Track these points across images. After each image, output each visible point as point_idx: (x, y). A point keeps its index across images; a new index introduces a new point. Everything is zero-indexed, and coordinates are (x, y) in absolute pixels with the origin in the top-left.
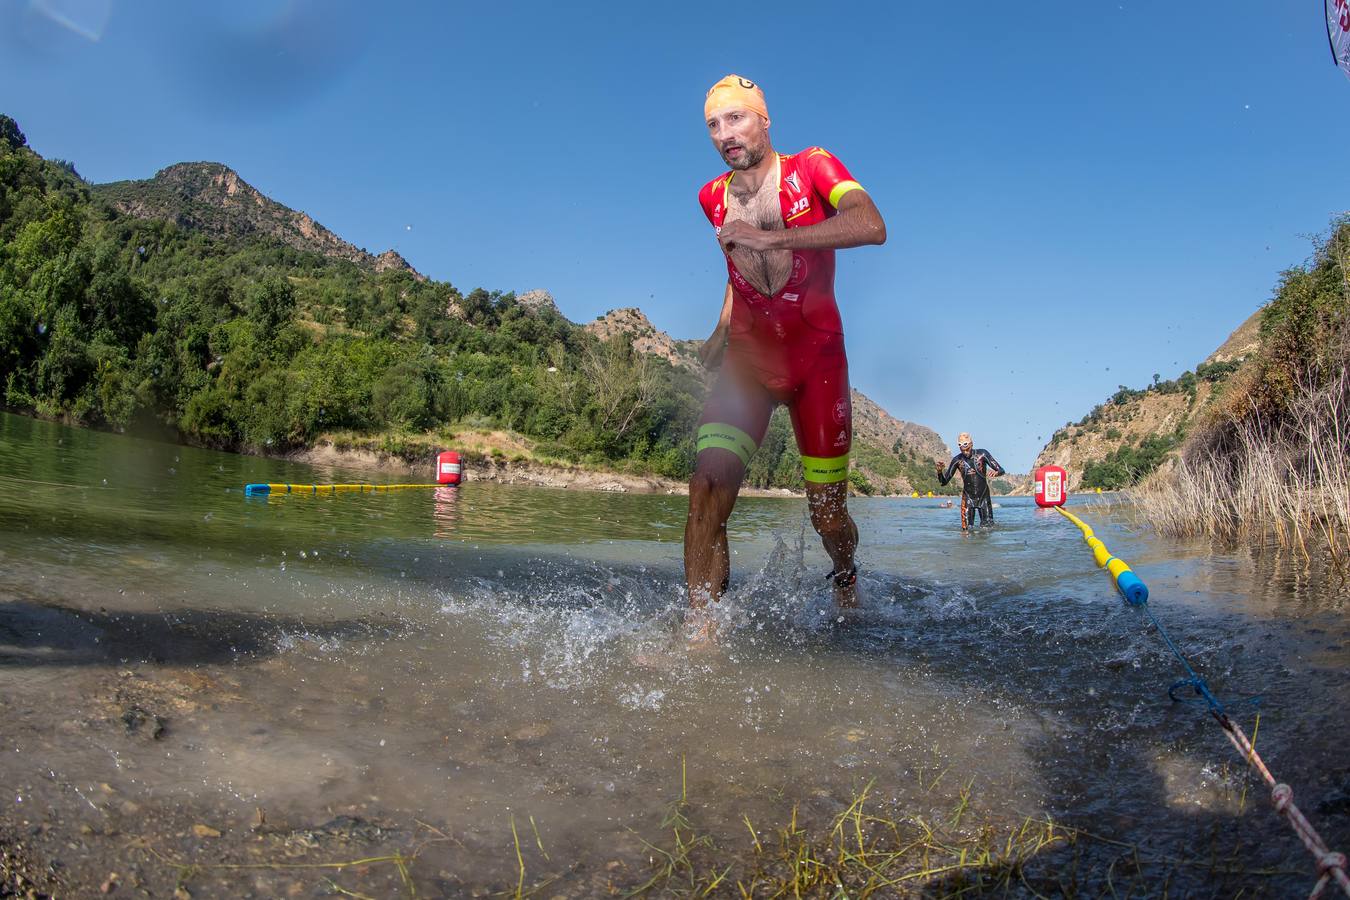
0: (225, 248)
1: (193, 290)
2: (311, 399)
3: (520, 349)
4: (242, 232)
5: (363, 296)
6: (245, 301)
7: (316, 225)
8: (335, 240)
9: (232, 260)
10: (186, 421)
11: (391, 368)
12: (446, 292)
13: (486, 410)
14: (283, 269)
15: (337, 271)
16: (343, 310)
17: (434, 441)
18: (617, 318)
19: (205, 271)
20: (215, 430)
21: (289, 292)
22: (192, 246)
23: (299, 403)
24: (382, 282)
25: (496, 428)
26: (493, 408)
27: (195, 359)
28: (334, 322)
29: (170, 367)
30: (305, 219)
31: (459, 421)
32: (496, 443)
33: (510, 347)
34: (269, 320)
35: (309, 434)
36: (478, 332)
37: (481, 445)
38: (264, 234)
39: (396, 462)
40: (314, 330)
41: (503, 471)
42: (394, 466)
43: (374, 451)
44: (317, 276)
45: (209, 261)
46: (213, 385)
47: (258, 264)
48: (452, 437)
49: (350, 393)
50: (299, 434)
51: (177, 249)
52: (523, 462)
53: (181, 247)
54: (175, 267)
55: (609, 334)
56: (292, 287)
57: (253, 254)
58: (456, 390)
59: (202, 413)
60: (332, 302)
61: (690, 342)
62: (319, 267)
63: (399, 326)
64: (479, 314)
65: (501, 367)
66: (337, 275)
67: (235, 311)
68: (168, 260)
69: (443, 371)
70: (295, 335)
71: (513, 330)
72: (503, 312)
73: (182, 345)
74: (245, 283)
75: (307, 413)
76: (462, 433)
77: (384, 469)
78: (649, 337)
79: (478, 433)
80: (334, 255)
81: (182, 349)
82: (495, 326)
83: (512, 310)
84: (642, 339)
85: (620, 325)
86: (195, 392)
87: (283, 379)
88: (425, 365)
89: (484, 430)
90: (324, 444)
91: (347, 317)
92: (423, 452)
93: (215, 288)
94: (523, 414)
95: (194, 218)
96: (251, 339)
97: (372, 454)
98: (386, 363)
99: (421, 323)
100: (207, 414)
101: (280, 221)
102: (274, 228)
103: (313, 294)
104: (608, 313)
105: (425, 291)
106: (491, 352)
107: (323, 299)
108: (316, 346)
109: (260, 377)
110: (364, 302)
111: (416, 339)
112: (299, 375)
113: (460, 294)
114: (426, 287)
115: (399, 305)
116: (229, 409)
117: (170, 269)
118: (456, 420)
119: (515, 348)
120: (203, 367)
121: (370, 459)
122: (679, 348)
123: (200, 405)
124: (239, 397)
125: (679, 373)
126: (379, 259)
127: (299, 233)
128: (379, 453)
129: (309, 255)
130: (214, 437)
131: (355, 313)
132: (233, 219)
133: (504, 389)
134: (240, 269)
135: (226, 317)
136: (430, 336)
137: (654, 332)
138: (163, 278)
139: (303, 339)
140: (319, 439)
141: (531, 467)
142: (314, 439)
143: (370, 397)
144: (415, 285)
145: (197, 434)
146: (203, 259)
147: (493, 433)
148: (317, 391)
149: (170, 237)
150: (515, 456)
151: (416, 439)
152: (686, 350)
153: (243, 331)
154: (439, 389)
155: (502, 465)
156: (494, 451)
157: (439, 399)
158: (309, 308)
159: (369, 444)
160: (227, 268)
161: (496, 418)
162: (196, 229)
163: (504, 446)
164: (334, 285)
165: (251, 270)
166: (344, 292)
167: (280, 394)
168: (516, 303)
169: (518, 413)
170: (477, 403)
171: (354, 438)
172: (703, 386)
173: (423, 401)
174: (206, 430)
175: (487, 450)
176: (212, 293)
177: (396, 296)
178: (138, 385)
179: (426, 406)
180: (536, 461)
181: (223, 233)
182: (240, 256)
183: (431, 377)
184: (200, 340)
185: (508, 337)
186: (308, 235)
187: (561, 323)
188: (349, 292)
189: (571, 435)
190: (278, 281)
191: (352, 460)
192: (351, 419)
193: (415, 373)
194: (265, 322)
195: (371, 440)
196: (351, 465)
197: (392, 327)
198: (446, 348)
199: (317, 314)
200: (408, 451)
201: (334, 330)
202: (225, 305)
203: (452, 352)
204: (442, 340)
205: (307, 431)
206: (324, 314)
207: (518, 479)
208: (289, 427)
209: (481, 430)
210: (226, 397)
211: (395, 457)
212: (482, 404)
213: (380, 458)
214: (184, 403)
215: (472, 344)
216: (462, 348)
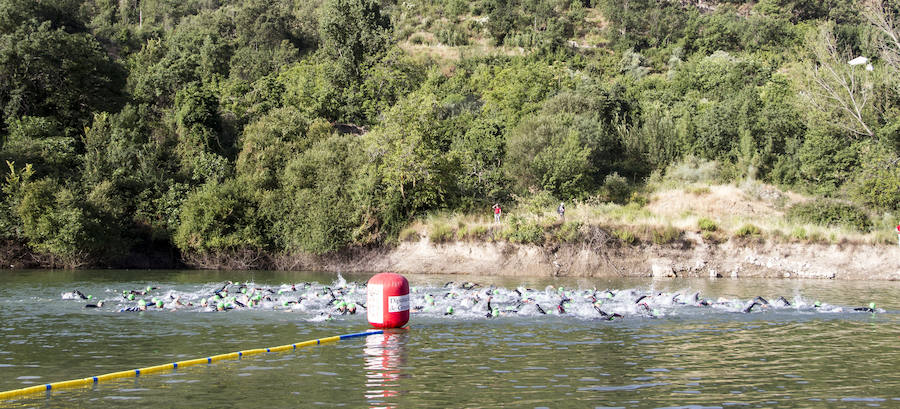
2: (388, 172)
10: (184, 233)
11: (549, 102)
13: (711, 151)
16: (484, 19)
17: (589, 217)
20: (232, 239)
23: (370, 182)
25: (725, 178)
26: (722, 146)
31: (664, 172)
34: (349, 54)
35: (388, 228)
37: (684, 213)
39: (531, 253)
40: (438, 58)
41: (719, 254)
43: (494, 242)
50: (372, 230)
52: (755, 237)
59: (208, 217)
60: (464, 9)
65: (754, 70)
70: (397, 72)
75: (384, 195)
76: (663, 194)
79: (688, 192)
87: (344, 147)
88: (608, 89)
89: (701, 186)
90: (413, 238)
91: (492, 28)
97: (488, 246)
98: (541, 95)
99: (616, 19)
100: (218, 217)
106: (742, 48)
116: (255, 205)
118: (656, 173)
119: (784, 35)
120: (214, 146)
121: (485, 256)
123: (202, 206)
124: (272, 184)
128: (502, 243)
130: (230, 248)
135: (286, 61)
136: (632, 38)
139: (415, 75)
140: (405, 232)
141: (769, 244)
142: (397, 233)
143: (502, 154)
145: (201, 250)
148: (394, 159)
150: (738, 227)
155: (717, 243)
157: (628, 140)
158: (429, 24)
159: (486, 233)
161: (727, 161)
169: (767, 149)
171: (461, 226)
174: (215, 241)
175: (689, 223)
176: (260, 28)
180: (782, 233)
185: (772, 18)
189: (862, 179)
194: (344, 59)
195: (489, 225)
197: (568, 32)
198: (663, 51)
199: (442, 32)
200: (548, 236)
201: (473, 51)
202: (285, 42)
203: (674, 59)
204: (654, 40)
205: (386, 222)
206: (452, 30)
207: (746, 266)
208: (354, 219)
209: (698, 186)
210: (250, 188)
211: (527, 248)
212: (701, 142)
213: (504, 252)
214: (177, 206)
215: (706, 40)
216: (689, 49)
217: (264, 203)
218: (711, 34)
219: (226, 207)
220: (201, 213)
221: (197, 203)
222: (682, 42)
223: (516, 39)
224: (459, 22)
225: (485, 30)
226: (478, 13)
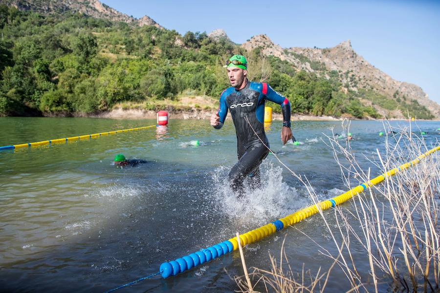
0: (53, 20)
1: (37, 42)
2: (108, 89)
3: (210, 58)
4: (62, 11)
5: (133, 40)
6: (71, 46)
7: (104, 5)
8: (116, 12)
9: (59, 26)
10: (43, 106)
11: (149, 72)
12: (173, 35)
13: (194, 88)
14: (89, 29)
15: (119, 28)
16: (124, 47)
17: (168, 103)
18: (256, 40)
19: (43, 32)
20: (59, 108)
21: (93, 40)
22: (31, 19)
23: (103, 92)
24: (142, 31)
25: (198, 95)
26: (197, 86)
27: (42, 77)
28: (120, 53)
29: (27, 82)
30: (97, 2)
31: (182, 93)
32: (198, 101)
33: (205, 58)
34: (84, 54)
35: (109, 105)
36: (190, 52)
37: (191, 103)
38: (75, 11)
39: (152, 112)
40: (111, 57)
41: (200, 113)
42: (150, 115)
43: (141, 110)
44: (108, 31)
45: (45, 27)
46: (56, 88)
47: (74, 27)
48: (178, 100)
49: (127, 85)
50: (104, 106)
51: (21, 22)
52: (209, 109)
53: (25, 20)
54: (23, 31)
55: (253, 47)
56: (95, 38)
57: (70, 22)
58: (179, 80)
59: (50, 101)
60: (117, 43)
61: (290, 48)
62: (109, 26)
63: (153, 52)
64: (190, 44)
65: (202, 67)
66: (118, 30)
67: (66, 51)
68: (18, 27)
69: (174, 71)
70: (100, 61)
71: (207, 49)
72: (201, 42)
73: (34, 70)
74: (69, 37)
75: (107, 96)
76: (183, 98)
77: (146, 117)
78: (271, 47)
79: (190, 98)
80: (116, 20)
81: (34, 72)
82: (198, 48)
83: (205, 41)
84: (267, 48)
85: (257, 43)
86: (45, 92)
87: (94, 82)
88: (165, 69)
89: (193, 96)
90: (117, 108)
91: (127, 50)
92: (163, 108)
93: (51, 41)
94: (211, 87)
95: (29, 4)
96: (76, 64)
97: (140, 111)
98: (146, 70)
99: (163, 50)
100: (54, 101)
101: (83, 4)
102: (81, 8)
103: (107, 40)
104: (252, 38)
105: (163, 35)
106: (197, 61)
107: (113, 42)
108: (112, 64)
109: (81, 81)
110: (134, 42)
111: (161, 57)
112: (102, 79)
113: (180, 35)
114: (164, 33)
115: (151, 42)
116: (66, 98)
117: (20, 32)
118: (180, 93)
119: (207, 58)
120: (49, 80)
121: (139, 113)
122: (286, 52)
123: (48, 97)
124: (71, 92)
125: (285, 64)
126: (140, 20)
127: (95, 10)
128: (143, 110)
129: (101, 21)
130: (59, 111)
131: (130, 47)
132: (55, 5)
133: (202, 76)
134: (64, 30)
135: (61, 55)
136: (167, 56)
137: (273, 45)
138: (17, 36)
139: (105, 62)
140: (114, 107)
141: (212, 111)
142: (112, 107)
143: (139, 86)
144: (158, 32)
145: (49, 111)
146: (40, 25)
147: (196, 97)
148: (111, 85)
149: (15, 15)
150: (205, 107)
151: (160, 103)
152: (289, 53)
153: (71, 61)
154: (172, 79)
155: (200, 110)
156: (196, 105)
157: (172, 83)
158: (106, 47)
159: (139, 107)
160: (56, 30)
161: (198, 90)
162: (32, 10)
163: (201, 103)
164: (118, 35)
165: (71, 30)
166: (123, 38)
167: (92, 89)
168: (207, 37)
169: (208, 88)
170: (189, 85)
171: (131, 105)
172: (295, 69)
173: (164, 86)
175: (193, 105)
176: (50, 43)
177: (149, 38)
178: (7, 92)
179: (165, 88)
180: (214, 108)
181: (50, 11)
182: (63, 22)
183: (168, 74)
184: (43, 68)
185: (204, 53)
186: (100, 12)
187: (229, 45)
188: (126, 38)
190: (87, 35)
191: (131, 114)
192: (129, 97)
193: (160, 73)
194: (83, 55)
195: (139, 105)
196: (130, 117)
197: (150, 53)
198: (176, 60)
199: (111, 49)
200: (157, 108)
201: (121, 56)
202: (59, 49)
203: (179, 62)
204: (174, 57)
205: (108, 104)
206: (114, 49)
207: (207, 116)
208: (99, 103)
209: (191, 96)
210: (63, 93)
211: (151, 112)
212: (192, 85)
213: (144, 112)
214: (39, 98)
215: (188, 57)
216: (183, 60)
217: (68, 98)
218: (189, 56)
219: (57, 98)
220: (48, 100)
221: (46, 97)
222: (181, 58)
223: (134, 53)
224: (116, 47)
225: (124, 50)
226: (122, 45)
